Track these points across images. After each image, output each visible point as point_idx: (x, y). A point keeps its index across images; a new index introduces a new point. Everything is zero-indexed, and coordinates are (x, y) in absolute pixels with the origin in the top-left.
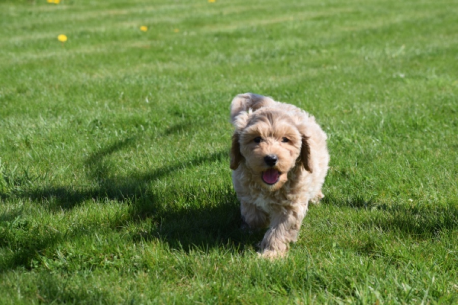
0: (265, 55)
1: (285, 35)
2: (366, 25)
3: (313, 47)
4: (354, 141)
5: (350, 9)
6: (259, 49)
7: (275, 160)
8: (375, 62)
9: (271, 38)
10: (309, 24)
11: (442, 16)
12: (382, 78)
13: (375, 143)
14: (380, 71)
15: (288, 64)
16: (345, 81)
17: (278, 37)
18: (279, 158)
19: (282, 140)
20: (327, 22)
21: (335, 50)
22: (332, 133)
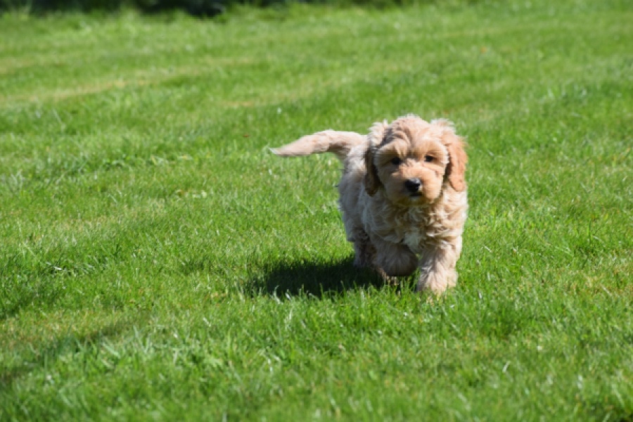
0: (57, 170)
1: (103, 123)
2: (278, 94)
3: (161, 150)
4: (227, 364)
5: (246, 59)
6: (44, 157)
7: (418, 185)
8: (289, 178)
9: (71, 131)
10: (157, 95)
11: (437, 69)
12: (301, 216)
13: (272, 365)
14: (298, 198)
15: (104, 190)
16: (221, 227)
17: (88, 129)
18: (423, 182)
19: (425, 159)
20: (195, 89)
21: (208, 154)
22: (183, 347)
